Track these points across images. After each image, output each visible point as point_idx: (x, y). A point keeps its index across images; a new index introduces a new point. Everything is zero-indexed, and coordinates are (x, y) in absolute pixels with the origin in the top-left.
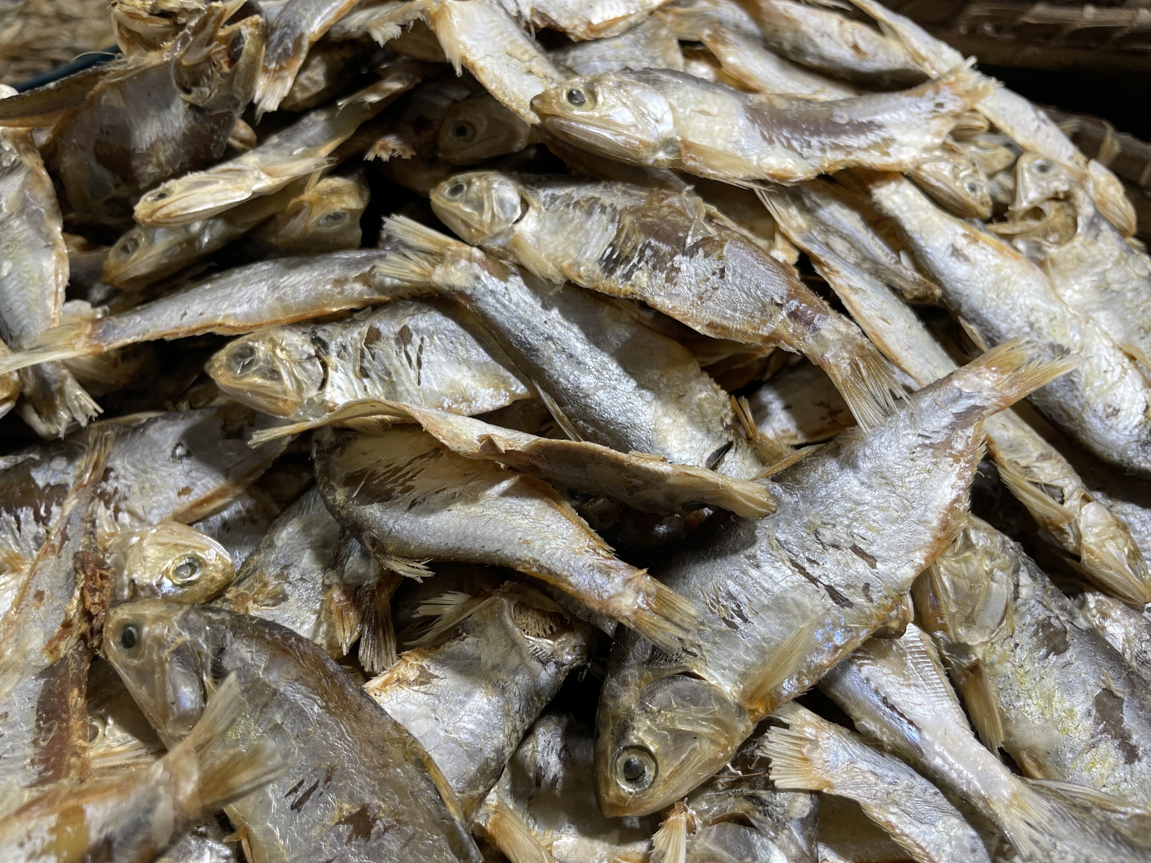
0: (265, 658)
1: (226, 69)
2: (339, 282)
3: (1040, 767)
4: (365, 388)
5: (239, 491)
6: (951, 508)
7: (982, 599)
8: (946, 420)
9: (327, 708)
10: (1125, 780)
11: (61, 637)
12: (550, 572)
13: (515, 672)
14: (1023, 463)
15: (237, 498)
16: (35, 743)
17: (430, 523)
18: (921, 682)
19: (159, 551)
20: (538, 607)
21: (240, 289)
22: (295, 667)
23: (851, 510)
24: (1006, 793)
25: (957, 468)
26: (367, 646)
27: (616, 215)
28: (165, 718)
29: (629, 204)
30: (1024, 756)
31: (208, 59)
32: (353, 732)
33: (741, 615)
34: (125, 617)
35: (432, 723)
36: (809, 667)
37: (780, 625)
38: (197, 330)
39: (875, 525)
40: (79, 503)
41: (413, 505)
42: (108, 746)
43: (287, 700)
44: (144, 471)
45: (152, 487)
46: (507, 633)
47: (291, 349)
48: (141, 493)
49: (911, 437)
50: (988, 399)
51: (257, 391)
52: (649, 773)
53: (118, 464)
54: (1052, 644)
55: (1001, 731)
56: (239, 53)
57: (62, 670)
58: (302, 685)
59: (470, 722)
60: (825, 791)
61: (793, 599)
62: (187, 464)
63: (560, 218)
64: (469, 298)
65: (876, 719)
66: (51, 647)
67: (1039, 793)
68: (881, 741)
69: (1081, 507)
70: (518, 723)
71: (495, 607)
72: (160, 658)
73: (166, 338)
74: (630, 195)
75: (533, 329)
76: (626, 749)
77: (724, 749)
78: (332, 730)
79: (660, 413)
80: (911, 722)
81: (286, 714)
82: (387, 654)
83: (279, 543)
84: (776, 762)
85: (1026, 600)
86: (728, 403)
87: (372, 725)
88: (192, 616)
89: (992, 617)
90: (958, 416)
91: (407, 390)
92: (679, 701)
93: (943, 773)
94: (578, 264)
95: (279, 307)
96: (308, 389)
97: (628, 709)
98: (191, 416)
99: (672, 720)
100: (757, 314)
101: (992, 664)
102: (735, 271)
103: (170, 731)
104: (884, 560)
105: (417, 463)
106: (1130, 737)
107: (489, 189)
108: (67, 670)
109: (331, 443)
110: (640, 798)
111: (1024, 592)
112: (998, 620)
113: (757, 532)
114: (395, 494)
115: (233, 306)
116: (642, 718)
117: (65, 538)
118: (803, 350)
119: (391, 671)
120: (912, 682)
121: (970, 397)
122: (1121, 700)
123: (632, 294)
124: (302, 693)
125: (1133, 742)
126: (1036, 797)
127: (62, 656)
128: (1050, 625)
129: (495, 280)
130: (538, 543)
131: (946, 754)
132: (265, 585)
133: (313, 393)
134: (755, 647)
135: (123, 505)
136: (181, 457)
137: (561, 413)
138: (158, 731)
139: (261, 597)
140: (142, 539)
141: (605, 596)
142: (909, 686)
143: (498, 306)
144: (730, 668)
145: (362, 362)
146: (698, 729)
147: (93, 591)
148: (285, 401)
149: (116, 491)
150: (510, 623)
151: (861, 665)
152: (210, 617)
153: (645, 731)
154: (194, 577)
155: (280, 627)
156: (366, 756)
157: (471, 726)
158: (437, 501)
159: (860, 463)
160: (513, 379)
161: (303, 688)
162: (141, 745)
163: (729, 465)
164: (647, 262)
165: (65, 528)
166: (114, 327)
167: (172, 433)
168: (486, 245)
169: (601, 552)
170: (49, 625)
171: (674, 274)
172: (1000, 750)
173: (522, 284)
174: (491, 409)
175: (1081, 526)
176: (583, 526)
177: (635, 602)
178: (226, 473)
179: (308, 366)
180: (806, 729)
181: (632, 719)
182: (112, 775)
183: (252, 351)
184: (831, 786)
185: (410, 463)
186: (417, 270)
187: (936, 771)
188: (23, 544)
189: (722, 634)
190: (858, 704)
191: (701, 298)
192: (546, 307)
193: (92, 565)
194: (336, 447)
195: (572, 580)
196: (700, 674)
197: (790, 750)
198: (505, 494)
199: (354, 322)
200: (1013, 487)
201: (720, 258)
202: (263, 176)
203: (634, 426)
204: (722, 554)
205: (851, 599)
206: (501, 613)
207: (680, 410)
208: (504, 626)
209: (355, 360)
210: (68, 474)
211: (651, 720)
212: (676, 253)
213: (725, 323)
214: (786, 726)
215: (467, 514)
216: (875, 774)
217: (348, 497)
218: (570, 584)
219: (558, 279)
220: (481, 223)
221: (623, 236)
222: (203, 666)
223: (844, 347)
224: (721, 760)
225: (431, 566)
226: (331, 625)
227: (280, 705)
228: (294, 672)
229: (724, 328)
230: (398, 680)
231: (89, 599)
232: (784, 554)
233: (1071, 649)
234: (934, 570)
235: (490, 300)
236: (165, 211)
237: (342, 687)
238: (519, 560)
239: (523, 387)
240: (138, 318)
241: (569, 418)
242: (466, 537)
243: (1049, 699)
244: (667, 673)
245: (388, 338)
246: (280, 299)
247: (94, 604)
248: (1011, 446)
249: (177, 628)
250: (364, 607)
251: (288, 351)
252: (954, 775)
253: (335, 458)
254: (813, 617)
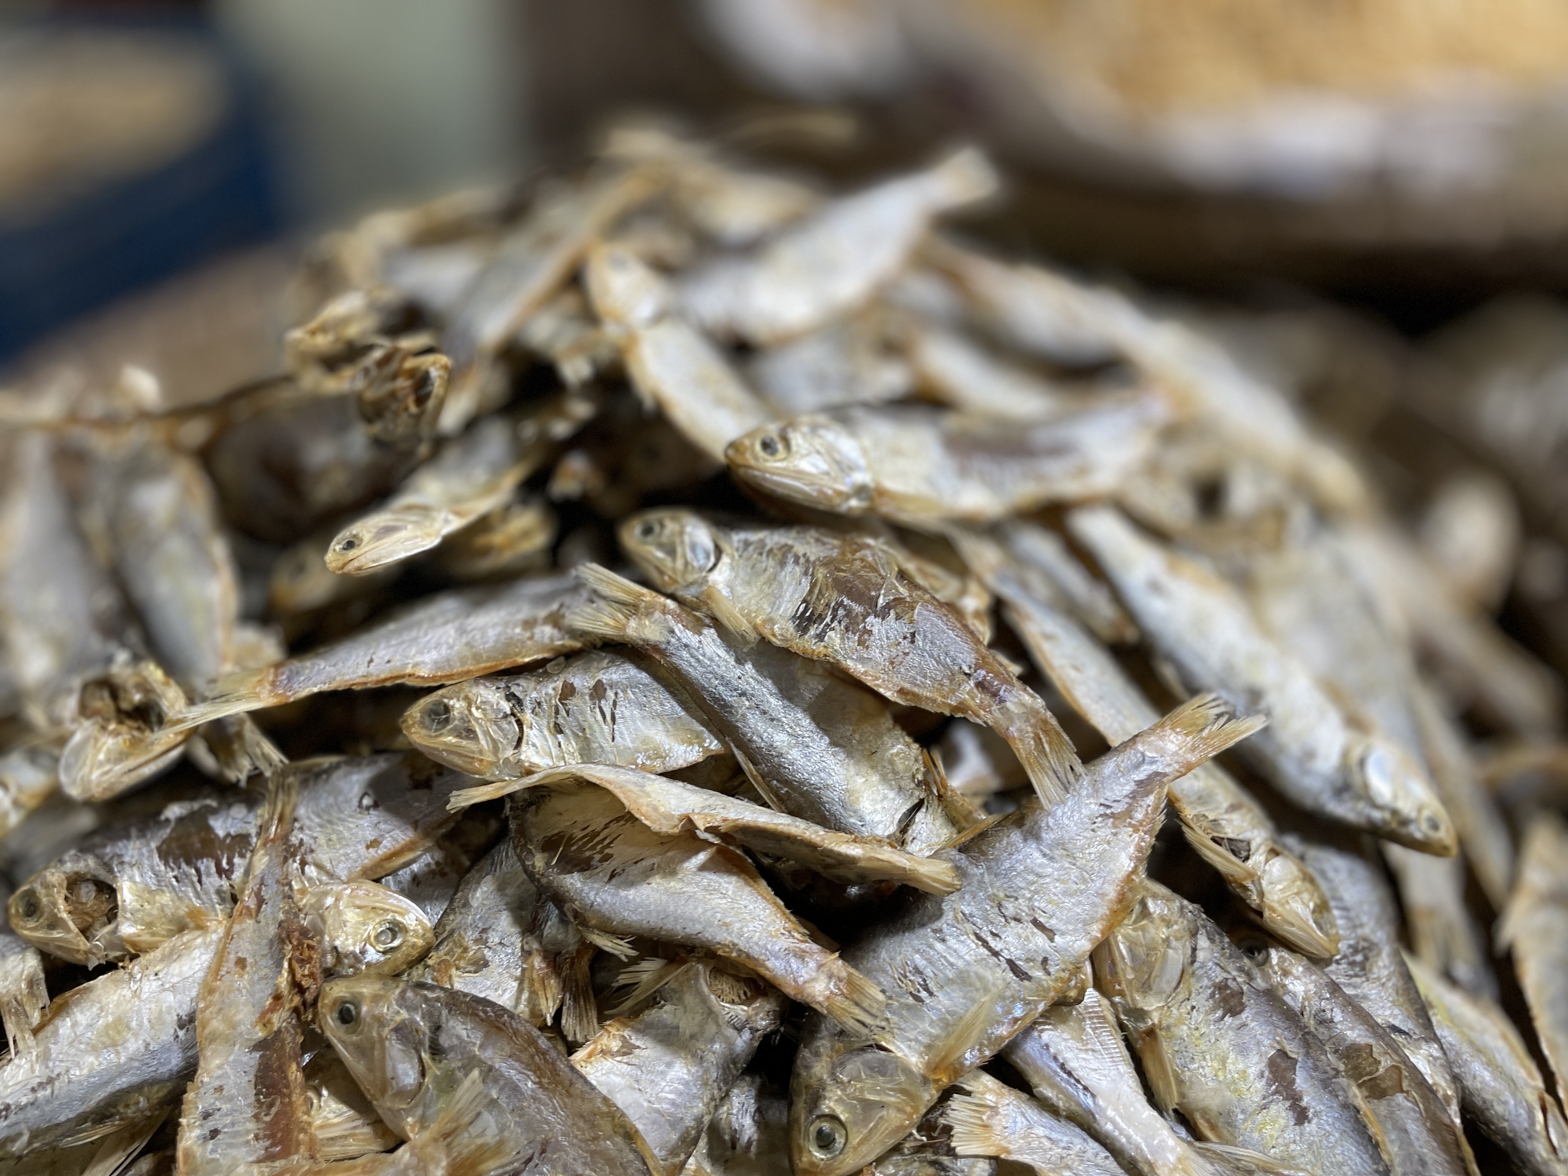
0: (479, 1034)
1: (413, 409)
2: (529, 624)
3: (1213, 1127)
4: (560, 746)
5: (429, 844)
6: (1128, 879)
7: (1157, 966)
8: (1128, 788)
9: (540, 1084)
10: (1294, 1142)
11: (272, 1010)
12: (748, 956)
13: (712, 1041)
14: (1211, 816)
15: (427, 850)
16: (256, 1117)
17: (631, 897)
18: (1098, 1047)
19: (358, 915)
20: (733, 972)
21: (426, 634)
22: (509, 1044)
23: (1034, 883)
24: (1172, 1158)
25: (1136, 837)
26: (569, 1015)
27: (808, 569)
28: (383, 1091)
29: (822, 555)
30: (1198, 1116)
31: (393, 395)
32: (565, 1107)
33: (927, 990)
34: (342, 994)
35: (637, 1095)
36: (989, 1039)
37: (964, 998)
38: (386, 680)
39: (1055, 898)
40: (271, 860)
41: (612, 876)
42: (325, 1117)
43: (502, 1076)
44: (330, 822)
45: (340, 840)
46: (704, 1000)
47: (488, 707)
48: (328, 846)
49: (1093, 806)
50: (1170, 765)
51: (452, 750)
52: (840, 1140)
53: (302, 811)
54: (1228, 1007)
55: (1175, 1093)
56: (428, 396)
57: (278, 1044)
58: (516, 1061)
59: (671, 1092)
60: (1003, 1156)
61: (976, 974)
62: (374, 816)
63: (753, 567)
64: (662, 652)
65: (1054, 1086)
66: (264, 1019)
67: (1203, 1156)
68: (1058, 1107)
69: (1267, 861)
70: (716, 1092)
71: (691, 973)
72: (380, 1035)
73: (354, 687)
74: (824, 544)
75: (727, 684)
76: (818, 1117)
77: (910, 1117)
78: (545, 1105)
79: (852, 773)
80: (1086, 1088)
81: (501, 1090)
82: (588, 1023)
83: (475, 904)
84: (957, 1129)
85: (1203, 963)
86: (920, 757)
87: (583, 1099)
88: (410, 994)
89: (1168, 982)
90: (1140, 783)
91: (601, 747)
92: (868, 1072)
93: (1114, 1138)
94: (771, 621)
95: (468, 654)
96: (505, 749)
97: (821, 1079)
98: (375, 762)
99: (862, 1090)
100: (946, 682)
101: (1168, 1028)
102: (925, 636)
103: (388, 1104)
104: (1063, 934)
105: (614, 826)
106: (1301, 1099)
107: (682, 533)
108: (283, 1044)
109: (525, 800)
110: (831, 1164)
111: (1201, 955)
112: (1174, 984)
113: (944, 904)
114: (594, 863)
115: (420, 652)
116: (834, 1088)
117: (261, 901)
118: (989, 722)
119: (595, 1042)
120: (1089, 1047)
121: (1153, 762)
122: (1295, 1061)
123: (825, 655)
124: (516, 1069)
125: (1304, 1104)
126: (1200, 1160)
127: (275, 1029)
128: (1227, 987)
129: (690, 633)
130: (738, 925)
131: (1118, 1119)
132: (466, 950)
133: (509, 753)
134: (940, 1020)
135: (309, 858)
136: (368, 808)
137: (755, 773)
138: (375, 1102)
139: (462, 964)
140: (337, 900)
141: (801, 980)
142: (1087, 1050)
143: (692, 660)
144: (916, 1040)
145: (556, 718)
146: (886, 1099)
147: (302, 962)
148: (482, 760)
149: (301, 842)
150: (706, 990)
151: (1042, 1031)
152: (426, 996)
153: (836, 1101)
154: (396, 943)
155: (492, 1004)
156: (579, 1130)
157: (671, 1096)
158: (636, 872)
159: (1044, 835)
160: (706, 734)
161: (517, 1064)
162: (357, 1116)
163: (920, 826)
164: (840, 622)
165: (260, 890)
166: (298, 673)
167: (357, 781)
168: (680, 593)
169: (796, 935)
170: (258, 996)
171: (866, 636)
172: (1175, 1111)
173: (715, 636)
174: (685, 765)
175: (1264, 883)
176: (778, 907)
177: (828, 988)
178: (415, 825)
179: (505, 725)
180: (987, 1096)
181: (824, 1089)
182: (330, 1146)
183: (447, 709)
184: (1008, 1152)
185: (606, 826)
186: (612, 622)
187: (1107, 1136)
188: (204, 897)
189: (908, 1007)
190: (1038, 1070)
191: (892, 663)
192: (740, 661)
193: (296, 934)
194: (531, 804)
195: (769, 964)
196: (888, 1046)
197: (971, 1117)
198: (703, 868)
199: (547, 675)
200: (1197, 845)
201: (911, 622)
202: (451, 517)
203: (827, 787)
204: (909, 928)
205: (1030, 973)
206: (697, 979)
207: (872, 768)
208: (699, 993)
209: (550, 716)
210: (249, 823)
211: (842, 1090)
212: (869, 614)
213: (916, 690)
214: (968, 1094)
215: (666, 890)
216: (1050, 1139)
217: (548, 864)
218: (767, 969)
219: (752, 636)
220: (674, 570)
221: (816, 591)
222: (421, 1043)
223: (1028, 720)
224: (906, 1127)
225: (634, 944)
226: (533, 993)
227: (496, 1081)
228: (507, 1049)
229: (915, 695)
230: (602, 1051)
231: (299, 973)
232: (969, 927)
233: (1247, 1010)
234: (1112, 939)
235: (685, 654)
236: (356, 564)
237: (553, 1063)
238: (719, 943)
239: (716, 742)
240: (322, 664)
241: (763, 778)
242: (667, 917)
243: (1224, 1061)
244: (857, 1045)
245: (583, 695)
246: (468, 644)
247: (304, 976)
248: (1200, 798)
249: (396, 1007)
250: (564, 974)
251: (484, 710)
252: (1123, 1140)
253: (530, 816)
254: (994, 990)
